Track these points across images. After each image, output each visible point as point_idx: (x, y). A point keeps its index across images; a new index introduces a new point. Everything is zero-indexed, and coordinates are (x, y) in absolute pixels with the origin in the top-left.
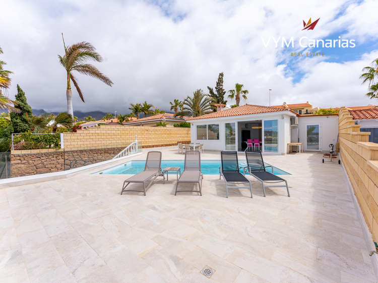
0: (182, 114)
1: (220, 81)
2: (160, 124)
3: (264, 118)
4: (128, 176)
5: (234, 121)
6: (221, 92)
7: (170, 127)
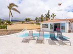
0: (38, 21)
1: (49, 13)
2: (32, 23)
3: (61, 22)
4: (24, 37)
5: (53, 23)
6: (49, 15)
7: (35, 24)
